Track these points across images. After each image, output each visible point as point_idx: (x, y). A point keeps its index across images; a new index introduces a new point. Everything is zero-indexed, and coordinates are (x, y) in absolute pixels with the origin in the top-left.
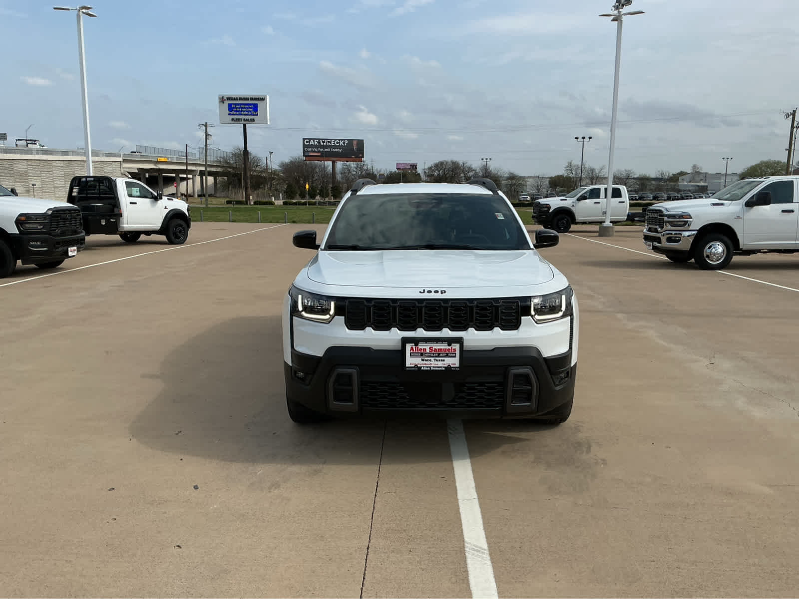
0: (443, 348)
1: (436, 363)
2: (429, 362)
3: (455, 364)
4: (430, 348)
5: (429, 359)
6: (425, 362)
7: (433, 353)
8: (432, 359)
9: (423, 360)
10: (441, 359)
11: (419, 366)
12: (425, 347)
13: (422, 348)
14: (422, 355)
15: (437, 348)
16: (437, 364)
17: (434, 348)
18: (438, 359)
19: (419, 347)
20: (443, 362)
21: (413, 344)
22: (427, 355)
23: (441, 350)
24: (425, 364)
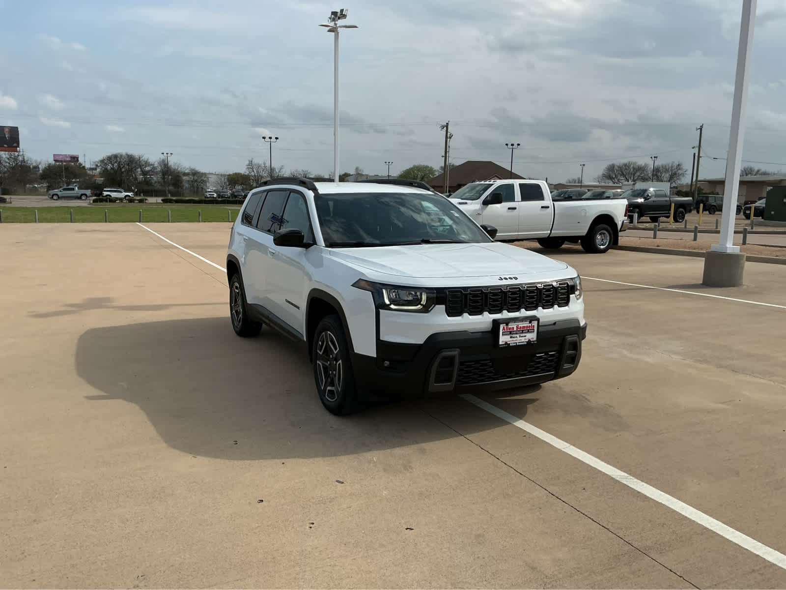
0: (525, 325)
1: (521, 338)
2: (516, 339)
3: (533, 338)
4: (517, 327)
5: (516, 336)
6: (512, 339)
7: (519, 331)
8: (518, 336)
9: (511, 337)
10: (523, 335)
11: (508, 343)
12: (512, 326)
13: (511, 327)
14: (511, 333)
15: (522, 326)
16: (521, 340)
17: (520, 326)
18: (522, 335)
19: (509, 327)
20: (525, 338)
21: (505, 325)
22: (514, 332)
23: (524, 327)
24: (513, 341)
